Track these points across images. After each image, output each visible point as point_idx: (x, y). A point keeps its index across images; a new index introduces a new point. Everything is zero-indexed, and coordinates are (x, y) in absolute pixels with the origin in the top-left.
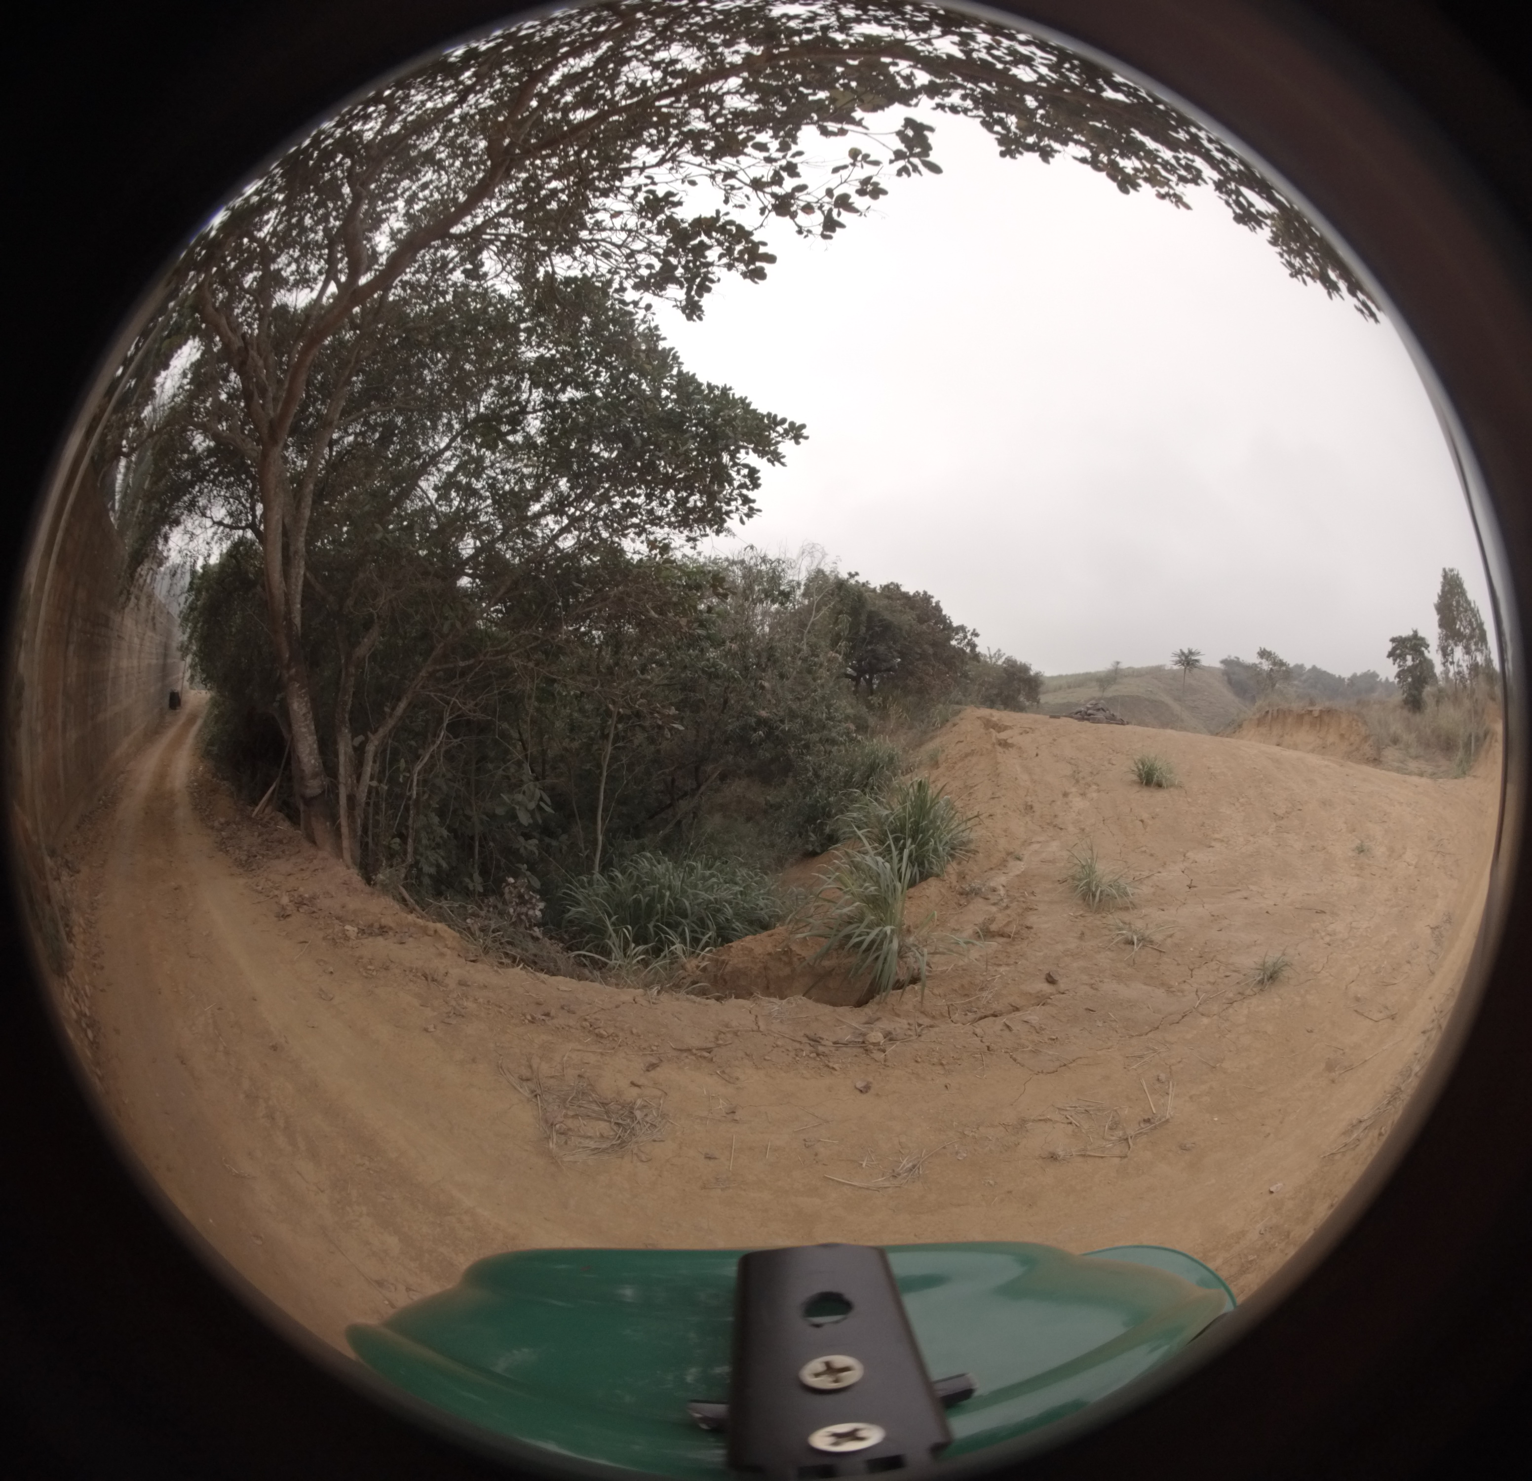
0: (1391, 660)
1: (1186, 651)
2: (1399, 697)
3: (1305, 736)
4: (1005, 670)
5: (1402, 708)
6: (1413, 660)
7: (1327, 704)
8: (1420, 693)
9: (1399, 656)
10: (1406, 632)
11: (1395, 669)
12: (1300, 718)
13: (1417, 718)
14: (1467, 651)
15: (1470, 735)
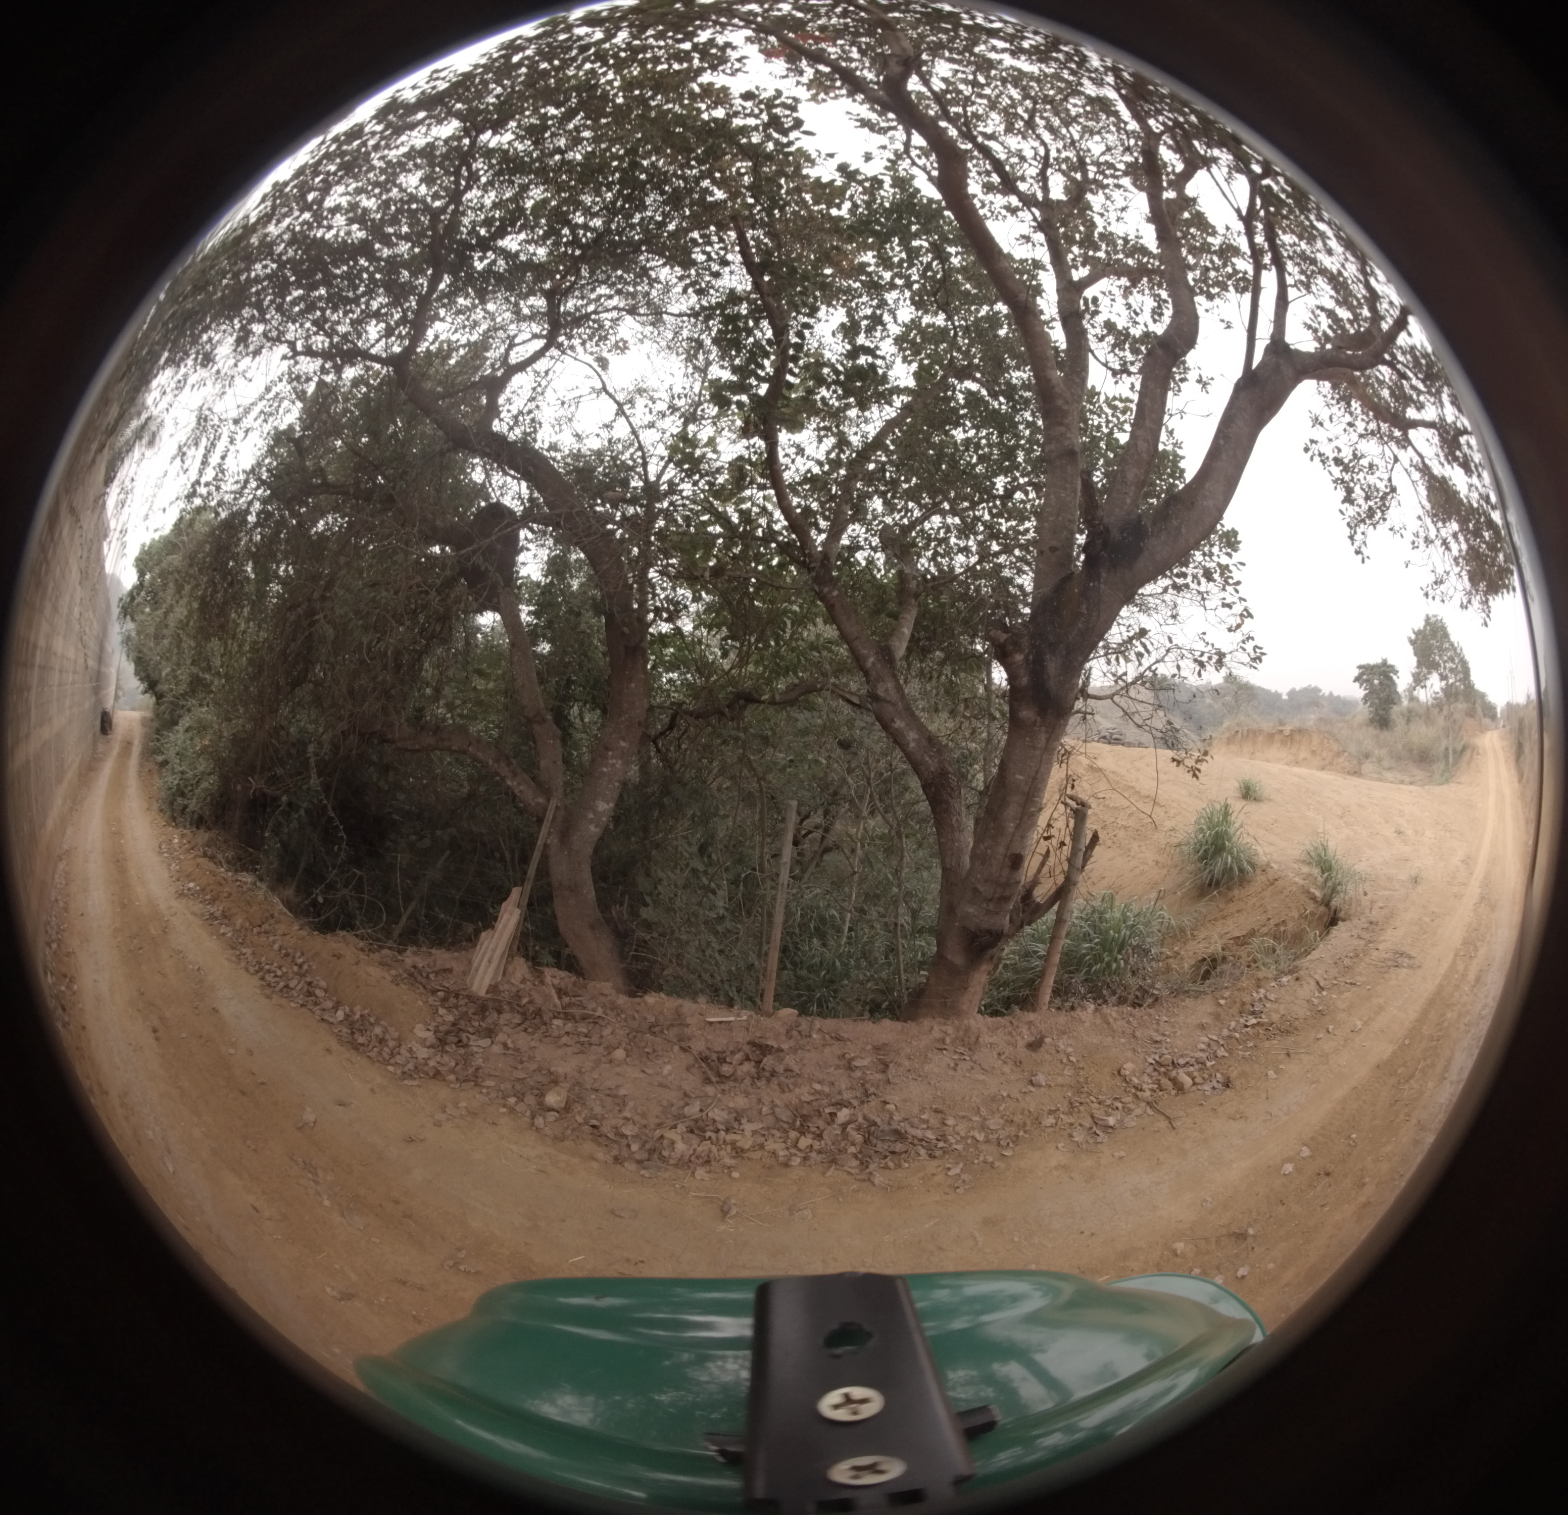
2: (1365, 715)
3: (1277, 751)
5: (1370, 726)
6: (1380, 684)
8: (1387, 713)
10: (1373, 661)
11: (1362, 692)
12: (1271, 737)
13: (1387, 735)
14: (1443, 678)
15: (1447, 749)
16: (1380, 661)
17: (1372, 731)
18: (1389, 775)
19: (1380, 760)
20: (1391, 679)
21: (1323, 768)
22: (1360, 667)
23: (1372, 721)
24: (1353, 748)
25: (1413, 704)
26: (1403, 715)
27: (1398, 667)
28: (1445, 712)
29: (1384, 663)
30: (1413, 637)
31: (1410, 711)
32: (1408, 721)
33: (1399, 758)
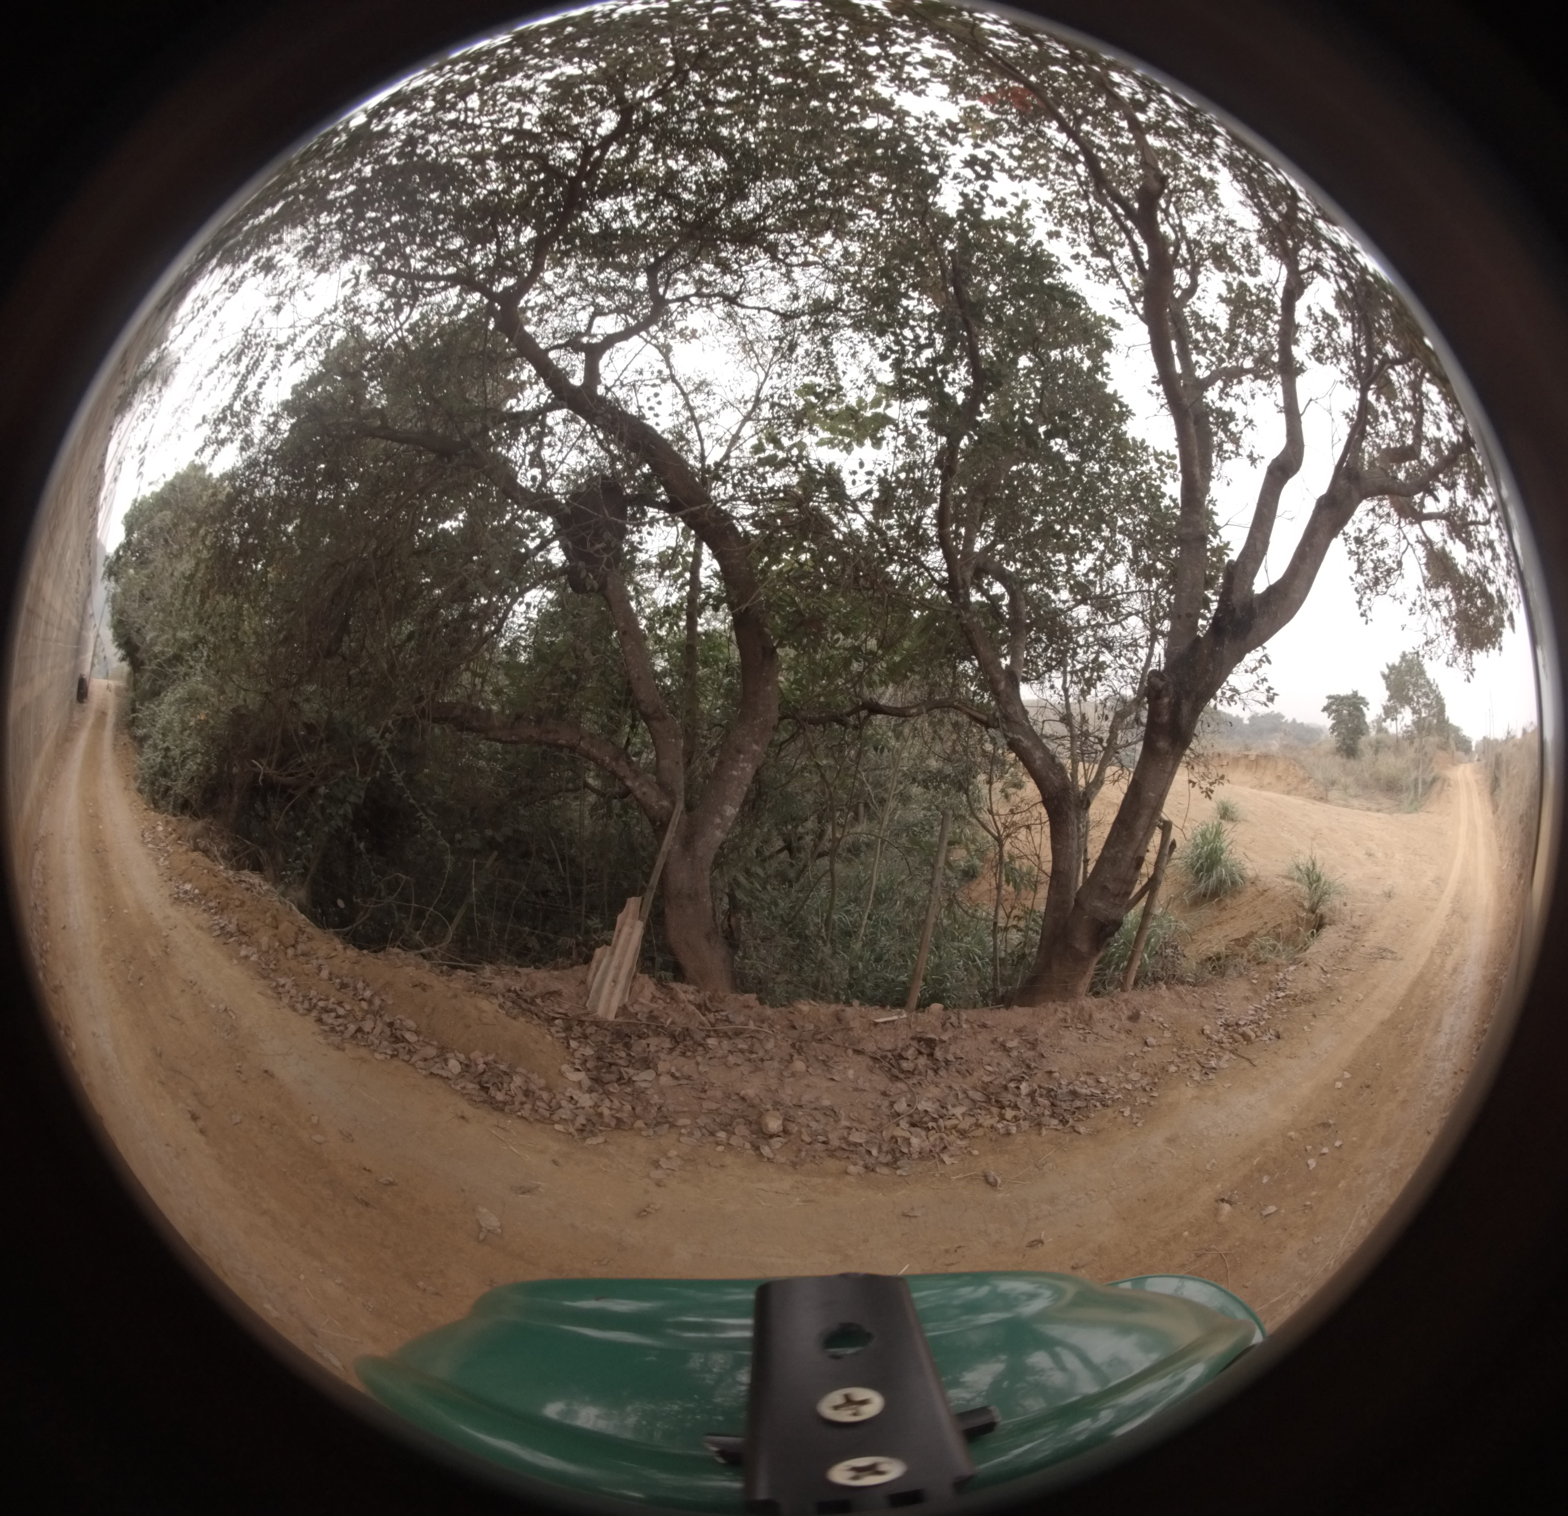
0: (1326, 714)
2: (1333, 744)
3: (1241, 776)
5: (1336, 754)
6: (1349, 715)
8: (1355, 743)
9: (1335, 711)
10: (1345, 692)
11: (1330, 721)
12: (1236, 761)
13: (1352, 764)
14: (1415, 711)
15: (1416, 780)
16: (1350, 693)
17: (1338, 758)
18: (1355, 802)
19: (1346, 788)
20: (1361, 711)
21: (1288, 793)
22: (1329, 697)
23: (1338, 750)
24: (1319, 775)
25: (1381, 735)
26: (1371, 745)
27: (1368, 699)
28: (1416, 744)
29: (1355, 694)
30: (1386, 671)
31: (1378, 742)
32: (1377, 752)
33: (1366, 787)
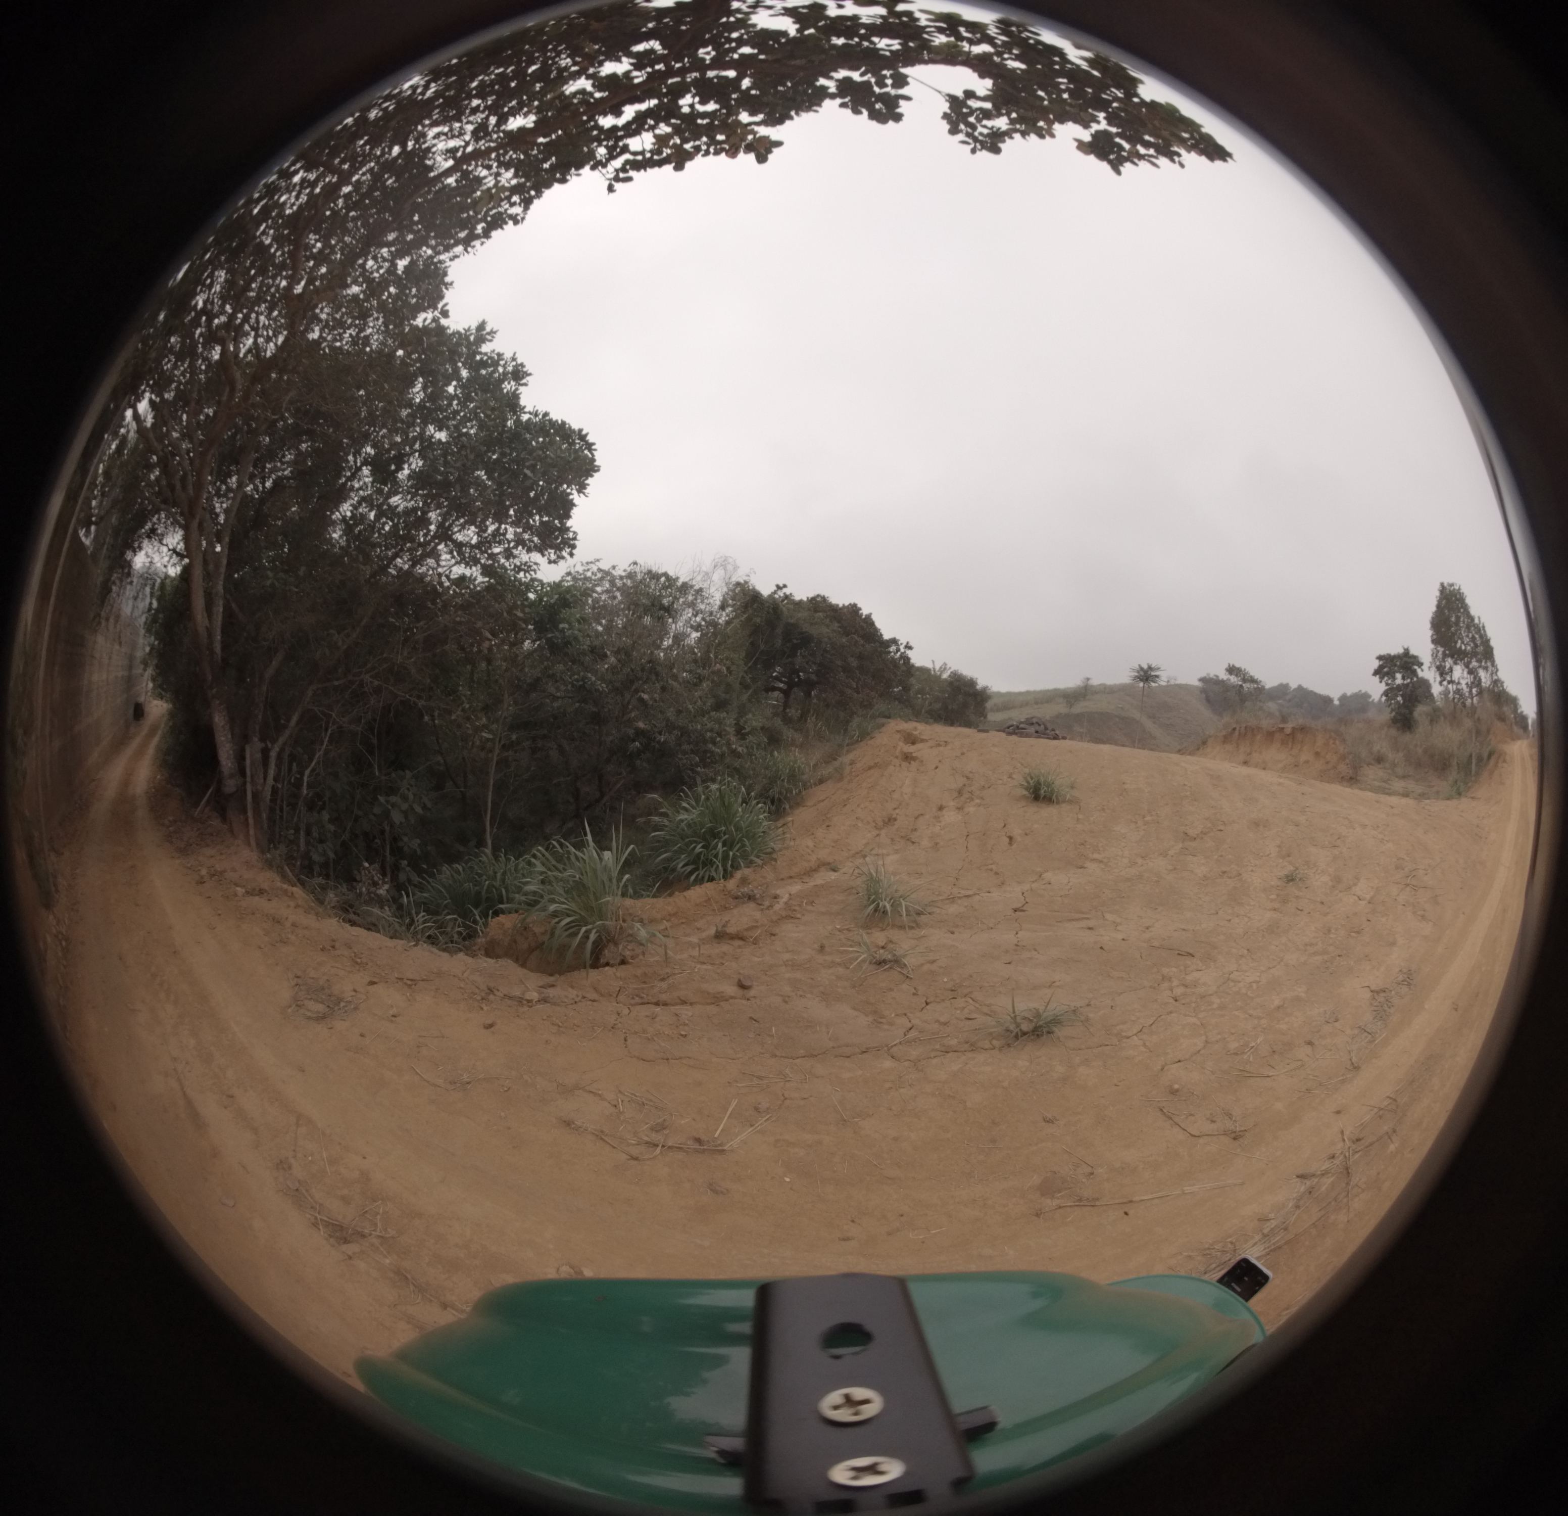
0: (1377, 678)
1: (1145, 667)
2: (1387, 715)
3: (1275, 754)
4: (951, 683)
5: (1389, 727)
6: (1403, 678)
7: (1301, 721)
8: (1411, 713)
9: (1387, 674)
10: (1396, 650)
11: (1383, 687)
12: (1270, 735)
13: (1407, 737)
15: (1470, 755)
16: (1401, 651)
19: (1393, 766)
20: (1415, 673)
22: (1380, 658)
23: (1394, 721)
27: (1418, 657)
29: (1407, 653)
32: (1432, 722)
33: (1417, 764)
